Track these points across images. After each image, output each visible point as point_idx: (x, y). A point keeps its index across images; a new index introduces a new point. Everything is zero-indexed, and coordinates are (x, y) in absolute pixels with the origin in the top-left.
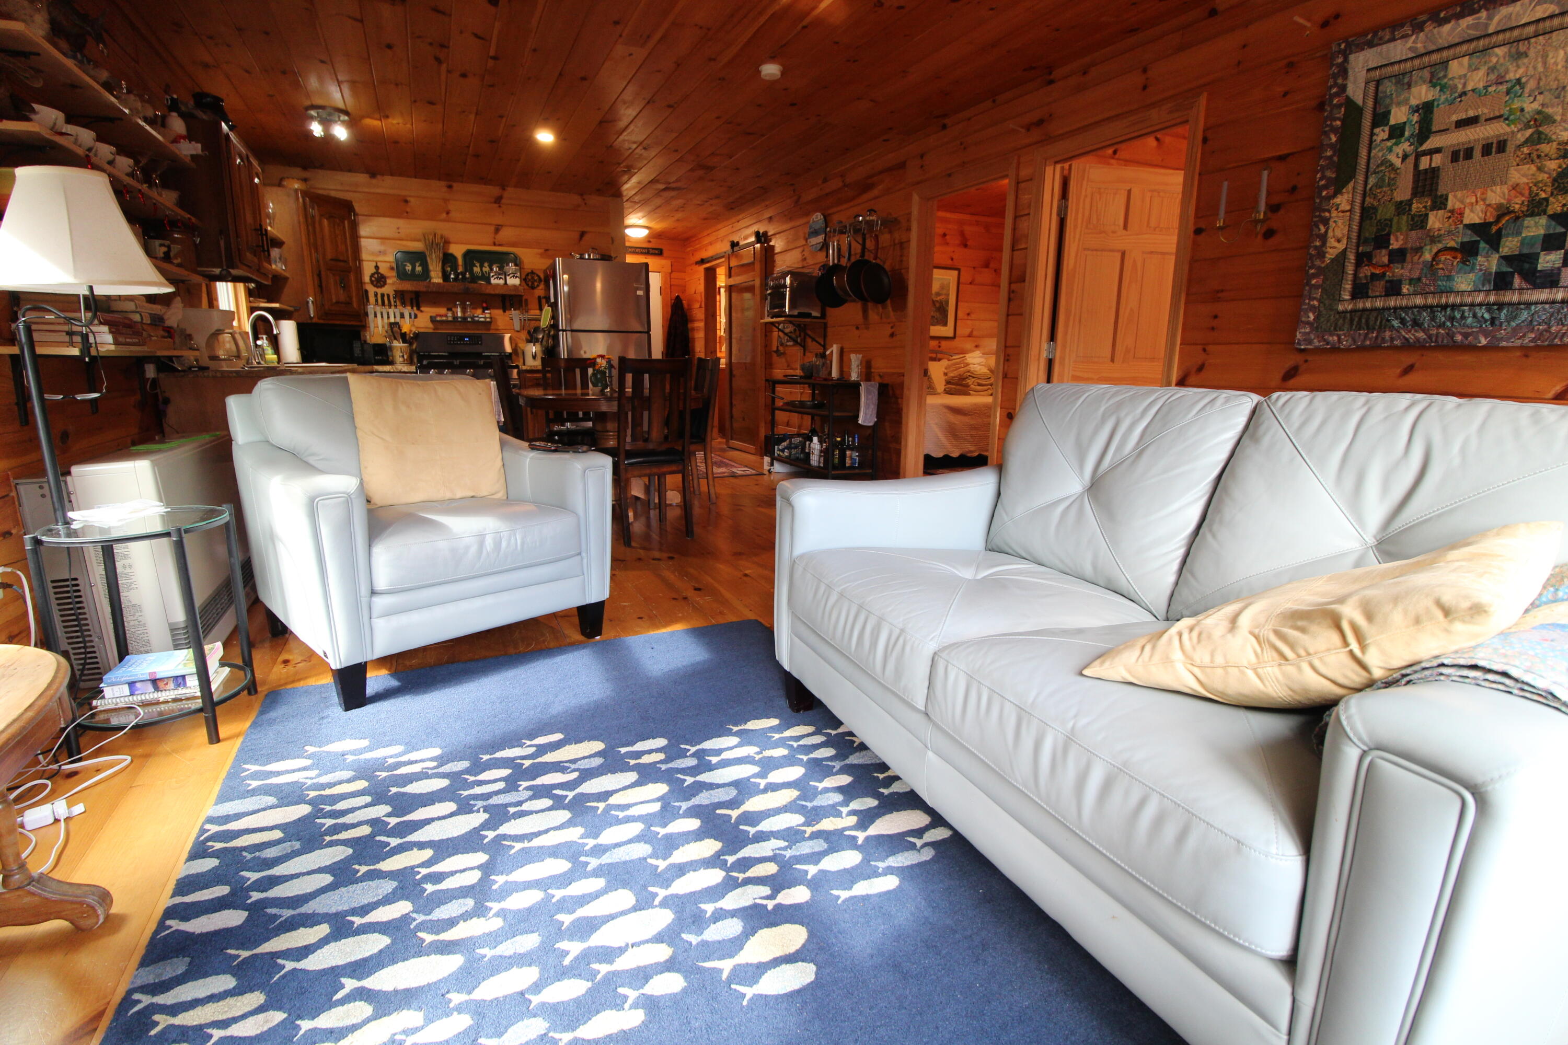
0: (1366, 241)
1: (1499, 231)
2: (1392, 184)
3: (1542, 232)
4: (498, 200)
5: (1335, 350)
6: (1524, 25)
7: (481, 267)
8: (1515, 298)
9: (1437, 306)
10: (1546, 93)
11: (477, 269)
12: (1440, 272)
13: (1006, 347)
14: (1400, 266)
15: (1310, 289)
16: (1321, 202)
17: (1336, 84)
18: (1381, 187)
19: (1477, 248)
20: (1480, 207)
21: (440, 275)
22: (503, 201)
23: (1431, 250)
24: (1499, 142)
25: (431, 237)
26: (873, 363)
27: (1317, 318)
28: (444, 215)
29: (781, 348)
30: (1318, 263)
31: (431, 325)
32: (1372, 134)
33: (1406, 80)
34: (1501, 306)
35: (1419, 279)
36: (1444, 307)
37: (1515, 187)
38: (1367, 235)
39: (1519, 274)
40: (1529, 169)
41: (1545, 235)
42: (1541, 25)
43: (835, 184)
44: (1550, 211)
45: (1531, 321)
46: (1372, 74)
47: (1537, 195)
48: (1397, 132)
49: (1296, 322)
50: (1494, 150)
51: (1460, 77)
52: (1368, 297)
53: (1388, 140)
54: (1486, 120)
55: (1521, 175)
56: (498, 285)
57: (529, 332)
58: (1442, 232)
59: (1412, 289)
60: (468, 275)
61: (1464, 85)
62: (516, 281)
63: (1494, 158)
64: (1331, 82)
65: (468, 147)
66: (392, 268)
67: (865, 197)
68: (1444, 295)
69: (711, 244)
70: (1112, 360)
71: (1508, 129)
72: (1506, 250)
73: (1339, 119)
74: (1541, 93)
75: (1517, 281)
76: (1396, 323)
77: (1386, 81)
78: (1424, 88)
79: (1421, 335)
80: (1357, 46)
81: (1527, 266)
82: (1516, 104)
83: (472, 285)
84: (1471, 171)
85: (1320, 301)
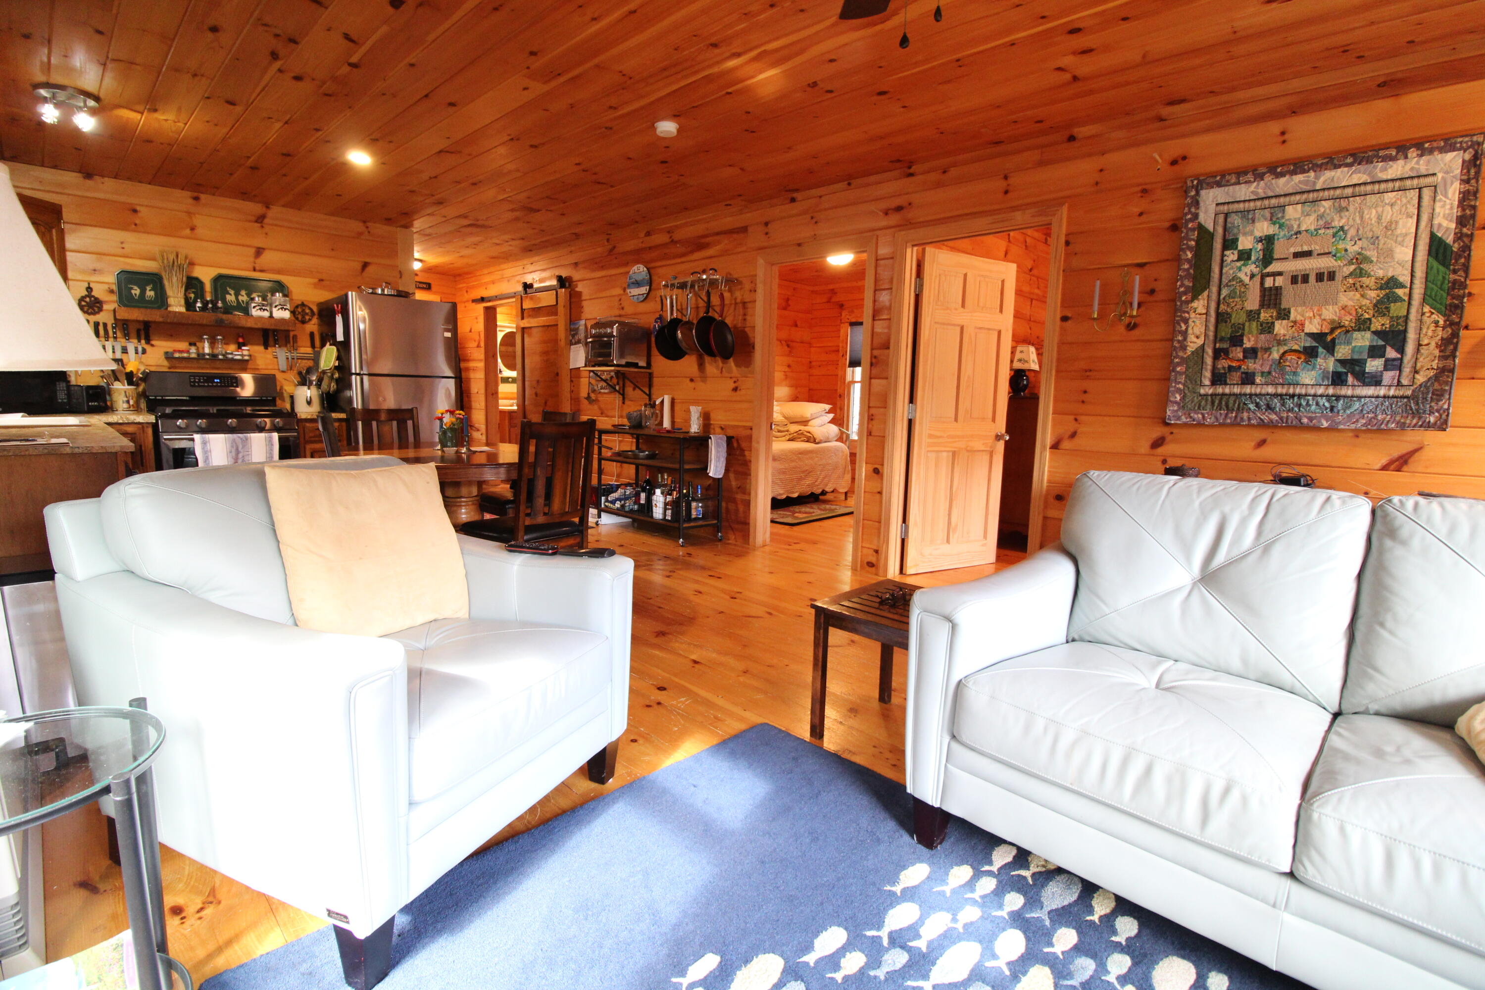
0: (1222, 340)
1: (1333, 340)
2: (1243, 296)
3: (1367, 344)
4: (260, 219)
5: (1200, 425)
6: (1344, 187)
7: (237, 295)
8: (1349, 392)
9: (1286, 395)
10: (1364, 240)
11: (231, 298)
12: (1288, 369)
13: (869, 407)
14: (1253, 361)
15: (1176, 375)
16: (1181, 304)
17: (1190, 212)
18: (1234, 298)
19: (1317, 352)
20: (1317, 321)
21: (183, 302)
22: (266, 221)
23: (1278, 350)
24: (1329, 273)
25: (172, 257)
26: (712, 416)
27: (1183, 398)
28: (188, 231)
29: (593, 396)
30: (1181, 354)
31: (166, 363)
32: (1223, 256)
33: (1250, 216)
34: (1338, 398)
35: (1269, 373)
36: (1292, 396)
37: (1344, 308)
38: (1223, 334)
39: (1352, 374)
40: (1354, 295)
41: (1370, 346)
42: (1357, 189)
43: (660, 238)
44: (1373, 328)
45: (1362, 410)
46: (1221, 208)
47: (1362, 315)
48: (1244, 256)
49: (1164, 401)
50: (1325, 278)
51: (1295, 220)
52: (1226, 384)
53: (1237, 261)
54: (1318, 255)
55: (1350, 299)
56: (261, 318)
57: (300, 373)
58: (1287, 337)
59: (1263, 380)
60: (220, 304)
61: (1299, 226)
62: (286, 315)
63: (1326, 284)
64: (1186, 210)
65: (249, 157)
66: (112, 291)
67: (697, 255)
68: (1292, 387)
69: (493, 282)
70: (956, 420)
71: (1335, 264)
72: (1340, 355)
73: (1193, 240)
74: (1360, 239)
75: (1350, 379)
76: (1252, 406)
77: (1233, 215)
78: (1266, 224)
79: (1274, 417)
80: (1208, 184)
81: (1357, 368)
82: (1341, 246)
83: (224, 317)
84: (1308, 292)
85: (1184, 385)
